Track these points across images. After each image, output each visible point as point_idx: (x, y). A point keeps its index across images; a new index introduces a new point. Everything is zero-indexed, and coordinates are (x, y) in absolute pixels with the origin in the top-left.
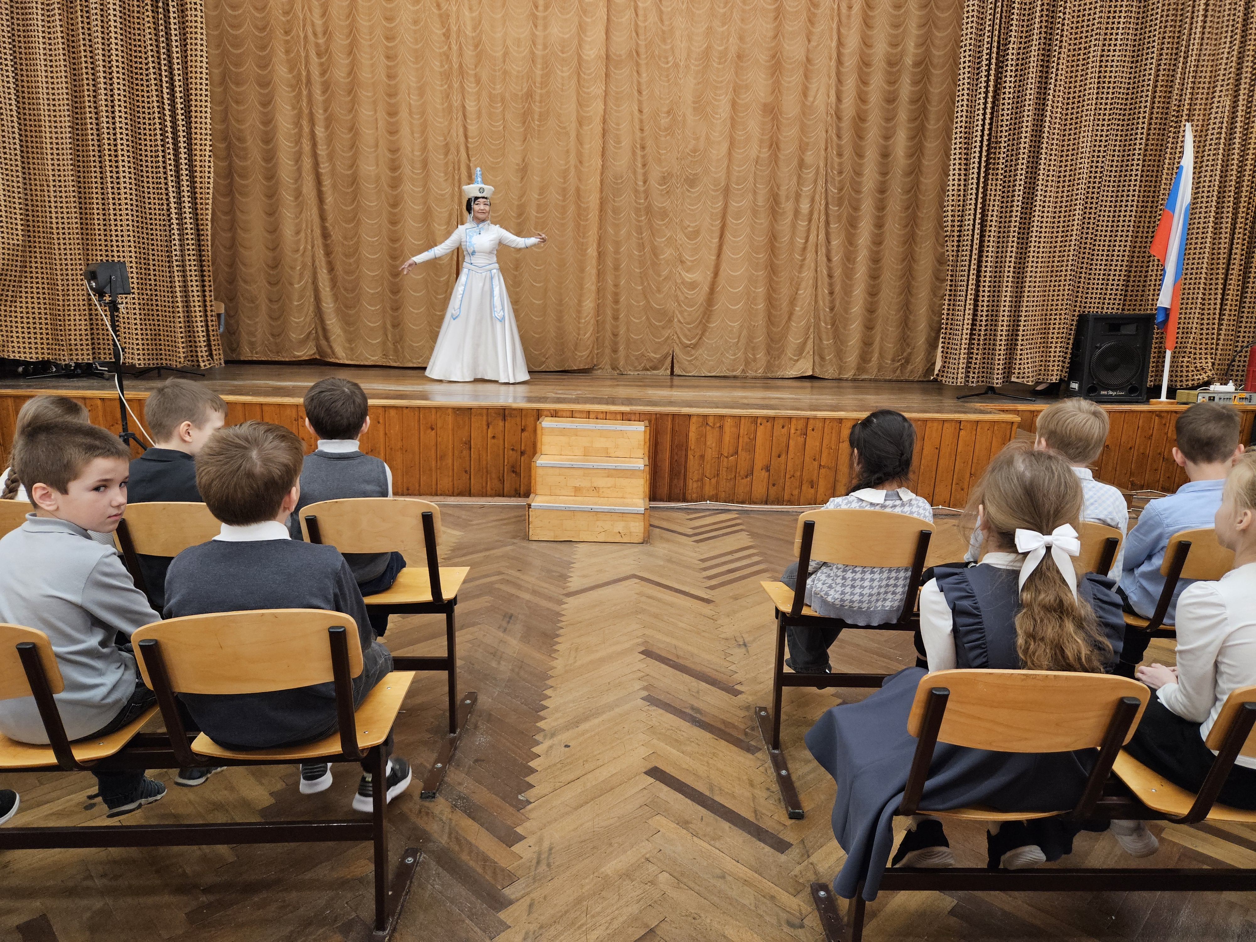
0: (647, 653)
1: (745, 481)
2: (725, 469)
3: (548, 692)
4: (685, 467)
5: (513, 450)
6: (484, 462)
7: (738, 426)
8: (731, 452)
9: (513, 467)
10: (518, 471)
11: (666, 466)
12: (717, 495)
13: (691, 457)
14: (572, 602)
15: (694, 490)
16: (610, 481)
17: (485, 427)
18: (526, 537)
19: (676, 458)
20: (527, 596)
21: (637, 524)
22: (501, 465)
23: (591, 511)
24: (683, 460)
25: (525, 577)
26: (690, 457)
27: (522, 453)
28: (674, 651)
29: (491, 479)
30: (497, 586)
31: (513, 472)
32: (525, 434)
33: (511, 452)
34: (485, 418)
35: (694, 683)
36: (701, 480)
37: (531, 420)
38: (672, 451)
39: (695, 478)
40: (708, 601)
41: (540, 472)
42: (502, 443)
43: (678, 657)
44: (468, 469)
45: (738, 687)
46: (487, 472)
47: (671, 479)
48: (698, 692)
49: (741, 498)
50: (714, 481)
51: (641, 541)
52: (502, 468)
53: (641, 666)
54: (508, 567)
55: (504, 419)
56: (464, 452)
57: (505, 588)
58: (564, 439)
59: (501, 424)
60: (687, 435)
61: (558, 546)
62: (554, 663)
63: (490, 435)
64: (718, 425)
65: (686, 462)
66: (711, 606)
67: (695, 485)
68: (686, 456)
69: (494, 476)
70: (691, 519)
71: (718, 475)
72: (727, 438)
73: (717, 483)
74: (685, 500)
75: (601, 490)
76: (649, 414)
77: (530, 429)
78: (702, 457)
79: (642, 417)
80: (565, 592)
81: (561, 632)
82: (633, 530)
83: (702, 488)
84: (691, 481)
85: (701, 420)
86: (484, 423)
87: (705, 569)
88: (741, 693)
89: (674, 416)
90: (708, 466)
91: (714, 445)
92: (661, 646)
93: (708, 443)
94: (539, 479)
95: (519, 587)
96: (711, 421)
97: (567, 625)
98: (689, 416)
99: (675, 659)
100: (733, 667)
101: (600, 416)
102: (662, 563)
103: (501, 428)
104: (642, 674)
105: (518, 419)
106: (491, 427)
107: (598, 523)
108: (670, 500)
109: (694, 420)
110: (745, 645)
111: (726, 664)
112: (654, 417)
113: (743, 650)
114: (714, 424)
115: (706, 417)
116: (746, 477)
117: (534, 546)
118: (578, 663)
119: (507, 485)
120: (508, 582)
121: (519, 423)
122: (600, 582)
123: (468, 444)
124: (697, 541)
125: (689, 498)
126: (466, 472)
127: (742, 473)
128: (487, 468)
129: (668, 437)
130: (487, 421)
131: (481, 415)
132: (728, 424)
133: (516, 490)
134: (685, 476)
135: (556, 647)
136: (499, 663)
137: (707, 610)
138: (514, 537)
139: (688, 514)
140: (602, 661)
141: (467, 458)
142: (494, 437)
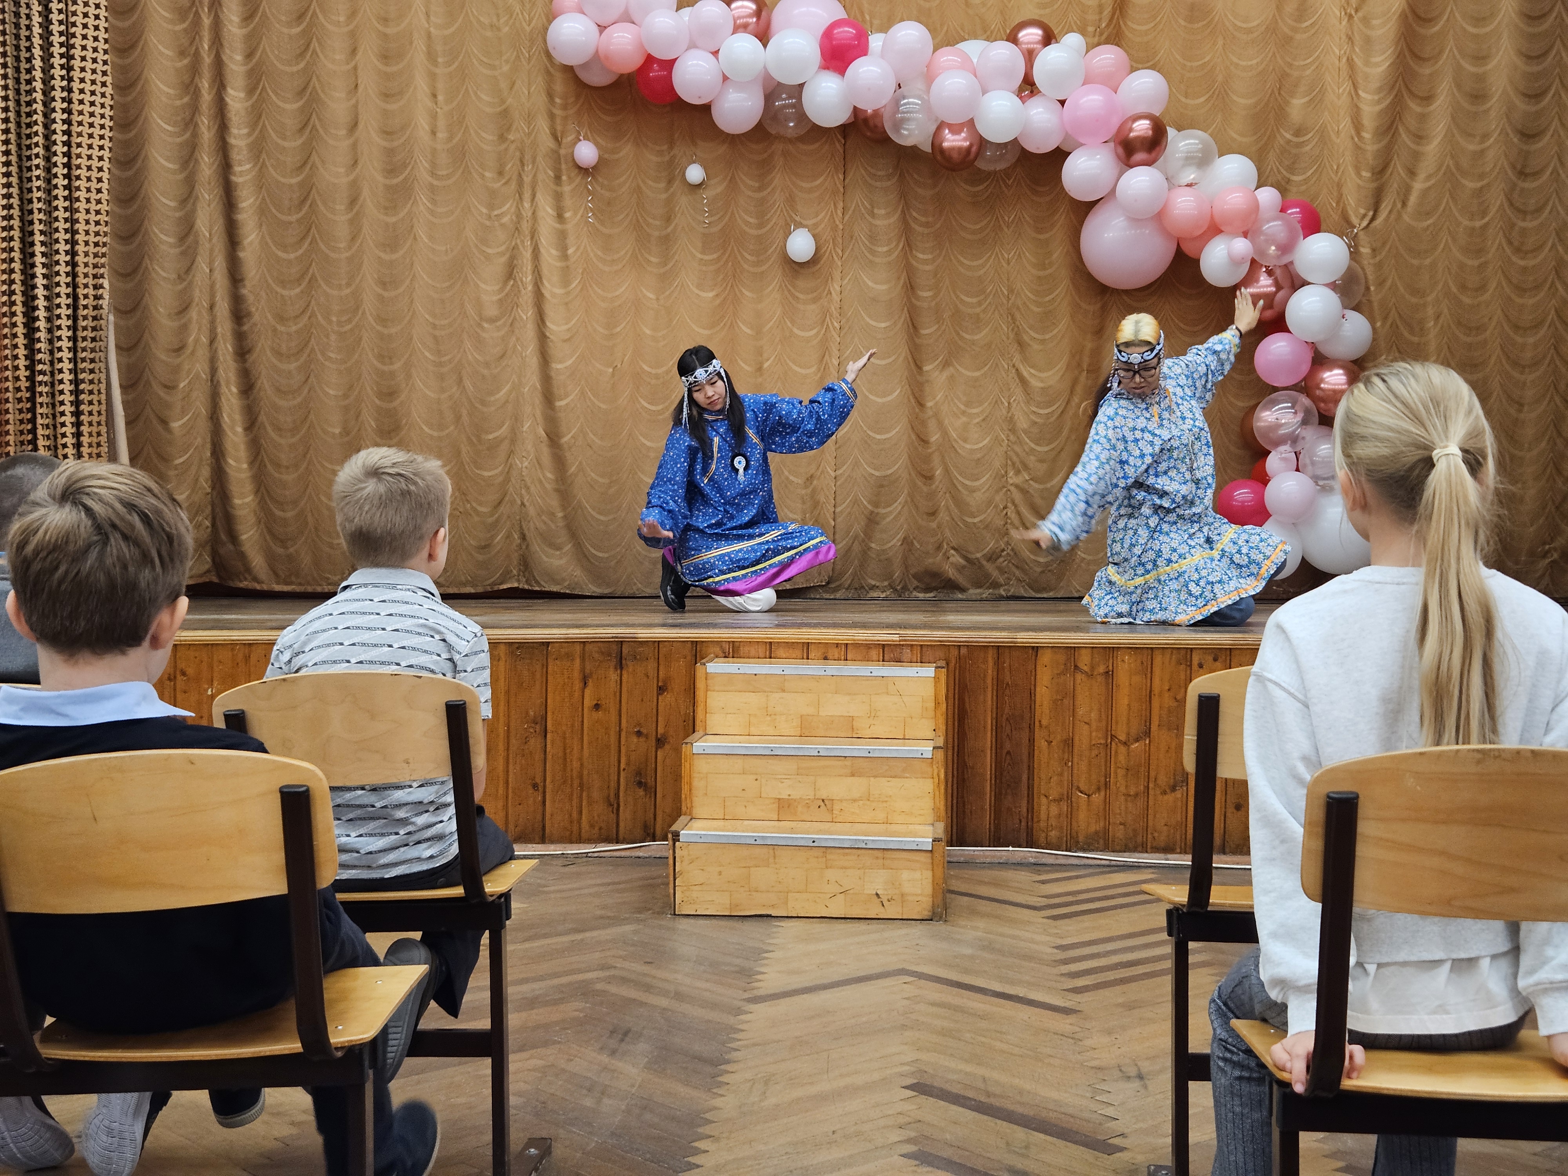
0: (921, 1088)
1: (1170, 798)
2: (1121, 772)
3: (701, 1145)
4: (1031, 769)
5: (639, 734)
6: (576, 764)
7: (1148, 670)
8: (1134, 732)
9: (639, 773)
10: (650, 782)
11: (986, 764)
12: (1106, 831)
13: (1044, 744)
14: (761, 1010)
15: (1053, 822)
16: (856, 786)
17: (578, 685)
18: (669, 908)
19: (1008, 746)
20: (663, 1002)
21: (917, 875)
22: (613, 770)
23: (812, 847)
24: (1025, 752)
25: (659, 974)
26: (1041, 744)
27: (660, 742)
28: (982, 1086)
29: (590, 804)
30: (599, 986)
31: (640, 784)
32: (667, 699)
33: (635, 739)
34: (578, 662)
35: (1019, 1133)
36: (1068, 798)
37: (678, 668)
38: (998, 728)
39: (1054, 794)
40: (1066, 1011)
41: (701, 767)
42: (614, 718)
43: (989, 1095)
44: (538, 780)
45: (1116, 1141)
46: (581, 785)
47: (998, 796)
48: (1027, 1147)
49: (1162, 840)
50: (1097, 798)
51: (926, 914)
52: (614, 777)
53: (907, 1107)
54: (624, 958)
55: (620, 665)
56: (532, 741)
57: (613, 989)
58: (754, 700)
59: (613, 676)
60: (1032, 694)
61: (737, 924)
62: (718, 1102)
63: (588, 702)
64: (1102, 669)
65: (1031, 755)
66: (1072, 1019)
67: (1054, 810)
68: (1032, 741)
69: (596, 795)
70: (1043, 882)
71: (1107, 785)
72: (1123, 700)
73: (1106, 802)
74: (1031, 843)
75: (837, 807)
76: (944, 646)
77: (678, 684)
78: (1069, 743)
79: (929, 654)
80: (747, 995)
81: (735, 1055)
82: (907, 888)
83: (1071, 815)
84: (1044, 800)
85: (1062, 657)
86: (577, 675)
87: (1066, 962)
88: (1122, 1149)
89: (999, 649)
90: (1083, 766)
91: (1094, 715)
92: (951, 1076)
93: (1080, 712)
94: (698, 784)
95: (648, 988)
96: (1084, 661)
97: (747, 1046)
98: (1036, 649)
99: (983, 1099)
100: (1110, 1112)
101: (835, 652)
102: (968, 951)
103: (613, 685)
104: (908, 1119)
105: (651, 665)
106: (590, 683)
107: (831, 874)
108: (997, 841)
109: (1045, 658)
110: (1140, 1077)
111: (1093, 1106)
112: (955, 652)
113: (1136, 1084)
114: (1092, 668)
115: (1072, 650)
116: (1173, 789)
117: (683, 924)
118: (772, 1101)
119: (626, 814)
120: (624, 980)
121: (652, 673)
122: (825, 981)
123: (541, 723)
124: (1055, 918)
125: (1042, 840)
126: (535, 786)
127: (1163, 780)
128: (581, 777)
129: (989, 698)
130: (583, 670)
131: (569, 656)
132: (1125, 666)
133: (645, 827)
134: (1030, 787)
135: (724, 1079)
136: (599, 1101)
137: (1064, 1024)
138: (640, 911)
139: (1039, 873)
140: (822, 1098)
141: (538, 756)
142: (597, 707)
